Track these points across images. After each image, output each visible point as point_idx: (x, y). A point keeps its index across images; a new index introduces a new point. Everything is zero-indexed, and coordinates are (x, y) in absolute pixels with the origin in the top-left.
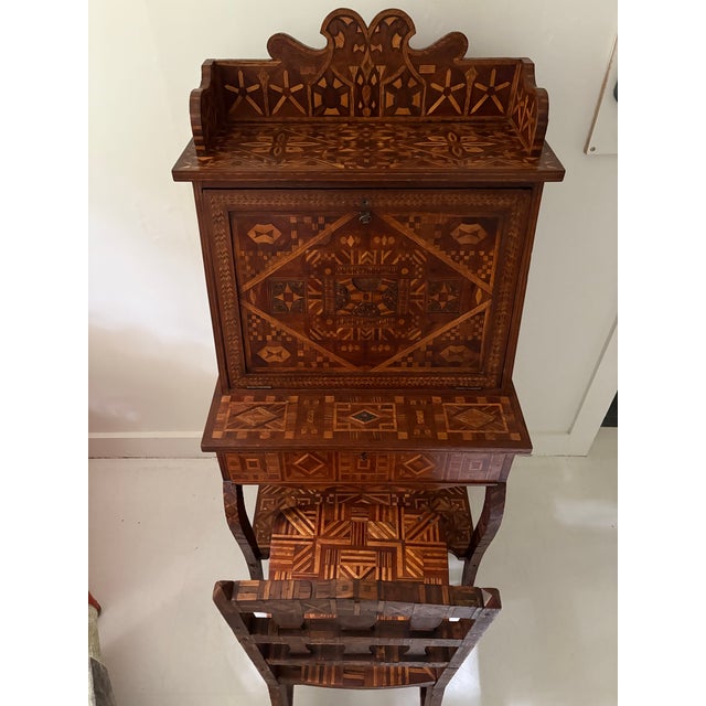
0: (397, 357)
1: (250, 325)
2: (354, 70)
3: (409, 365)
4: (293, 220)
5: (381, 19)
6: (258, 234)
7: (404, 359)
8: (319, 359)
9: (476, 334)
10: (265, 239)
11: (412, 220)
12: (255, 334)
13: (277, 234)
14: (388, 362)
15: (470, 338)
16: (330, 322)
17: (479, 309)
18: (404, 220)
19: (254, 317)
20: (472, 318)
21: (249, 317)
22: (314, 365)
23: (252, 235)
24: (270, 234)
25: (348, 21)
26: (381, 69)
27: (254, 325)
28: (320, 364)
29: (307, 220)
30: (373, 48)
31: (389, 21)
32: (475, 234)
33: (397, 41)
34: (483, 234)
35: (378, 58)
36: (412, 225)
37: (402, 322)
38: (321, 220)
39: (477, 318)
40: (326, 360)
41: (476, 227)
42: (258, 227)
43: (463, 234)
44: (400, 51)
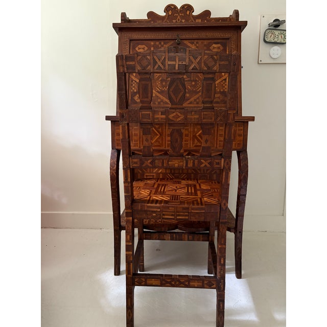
0: (192, 99)
1: (132, 85)
2: (174, 21)
3: (197, 103)
4: (152, 43)
5: (183, 7)
6: (139, 49)
7: (195, 100)
8: (159, 100)
9: (224, 88)
10: (141, 50)
11: (195, 43)
12: (133, 89)
13: (146, 48)
14: (188, 102)
15: (222, 90)
16: (164, 83)
17: (224, 78)
18: (192, 43)
19: (134, 82)
20: (222, 81)
21: (132, 81)
22: (157, 103)
23: (137, 49)
24: (143, 48)
25: (173, 7)
26: (183, 21)
27: (134, 85)
28: (159, 103)
29: (157, 43)
30: (181, 15)
31: (185, 7)
32: (219, 48)
33: (188, 12)
34: (222, 48)
35: (182, 17)
36: (195, 45)
37: (193, 83)
38: (162, 43)
39: (224, 81)
40: (162, 101)
41: (219, 45)
42: (140, 46)
43: (214, 48)
44: (189, 15)
